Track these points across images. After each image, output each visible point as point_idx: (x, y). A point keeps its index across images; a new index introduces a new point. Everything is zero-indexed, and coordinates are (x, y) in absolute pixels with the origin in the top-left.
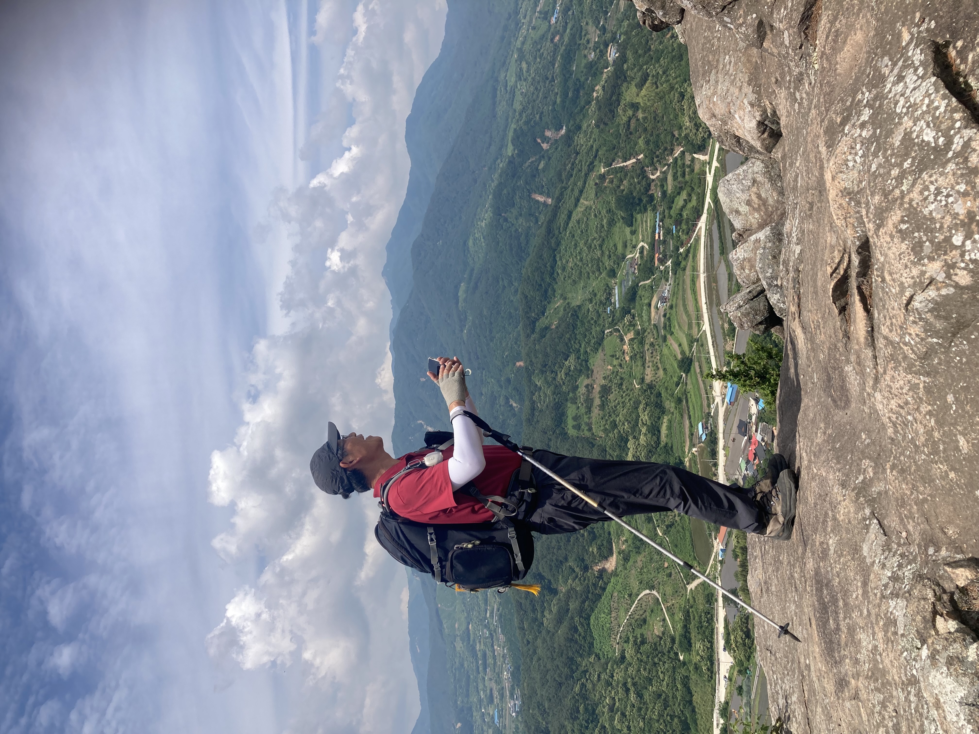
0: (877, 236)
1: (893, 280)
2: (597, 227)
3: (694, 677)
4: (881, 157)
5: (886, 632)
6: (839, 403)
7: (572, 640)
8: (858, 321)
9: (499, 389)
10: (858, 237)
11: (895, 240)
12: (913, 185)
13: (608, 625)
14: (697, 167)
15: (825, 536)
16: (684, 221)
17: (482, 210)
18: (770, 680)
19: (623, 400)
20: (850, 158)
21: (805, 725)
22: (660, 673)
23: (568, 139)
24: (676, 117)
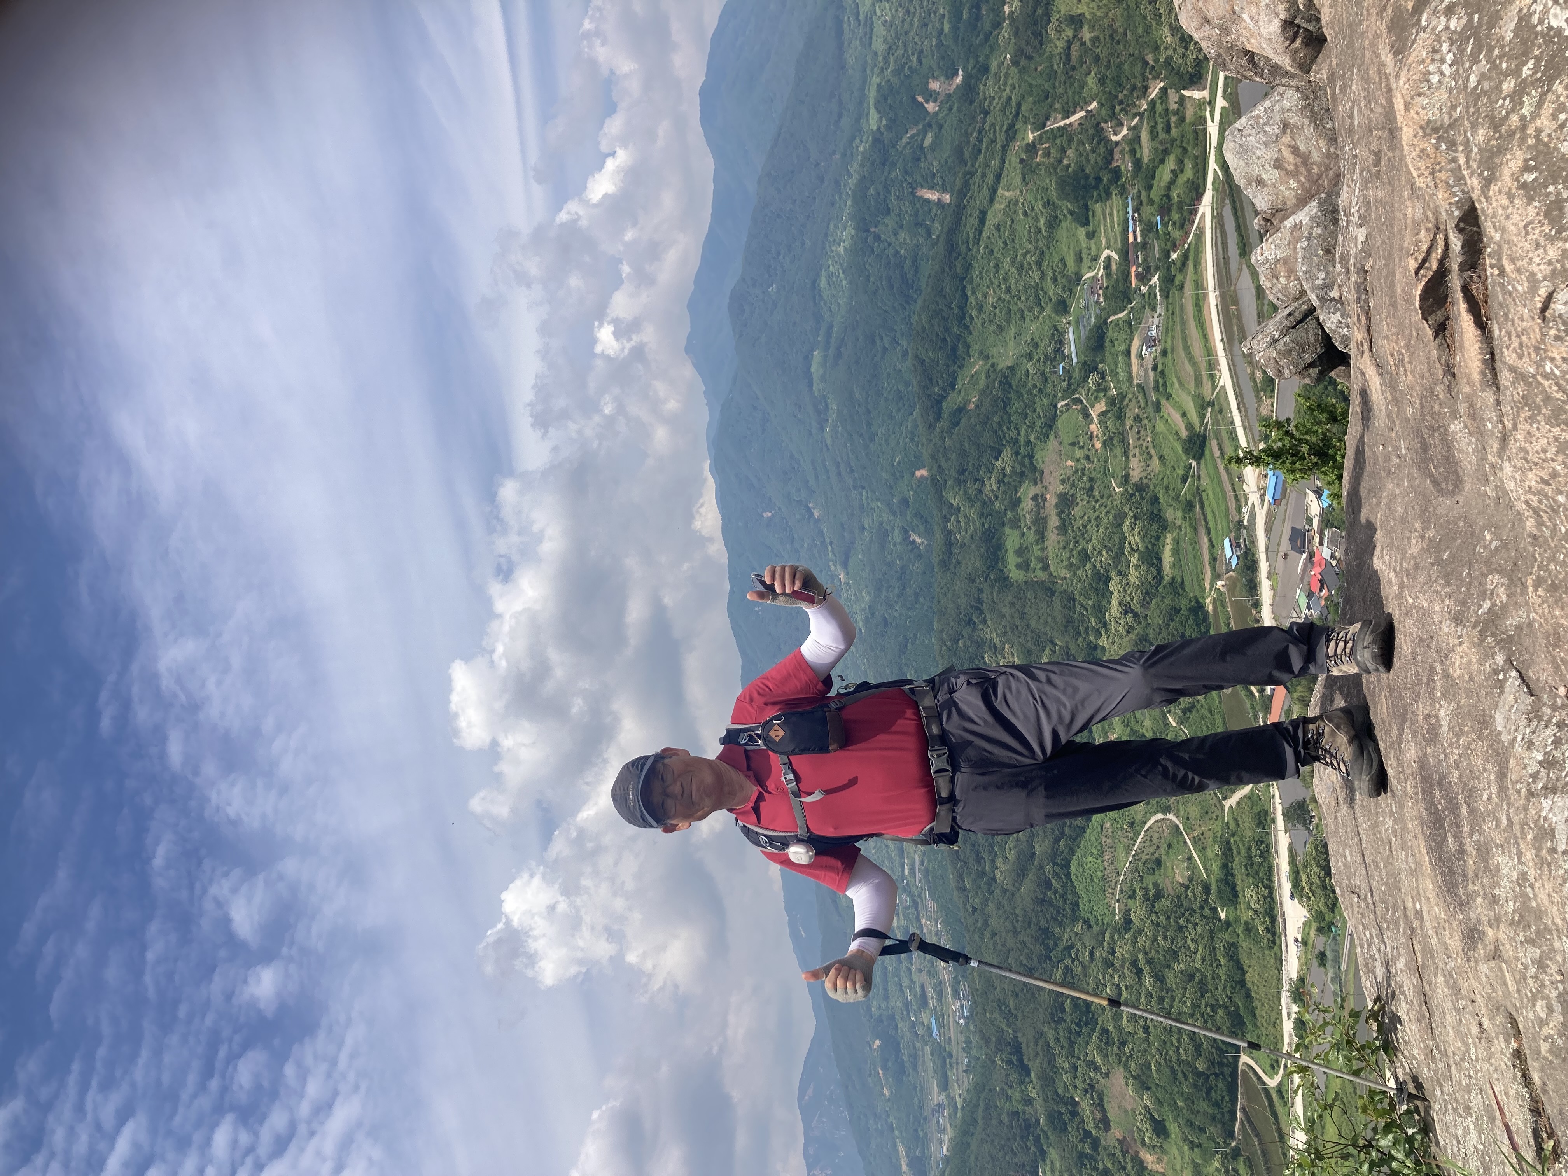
0: (1487, 198)
1: (1518, 270)
2: (1029, 232)
3: (1245, 943)
4: (1484, 62)
5: (1538, 849)
6: (1444, 485)
7: (1043, 901)
8: (1467, 345)
9: (891, 518)
10: (1457, 202)
11: (1516, 201)
12: (1540, 105)
13: (1099, 874)
14: (1189, 113)
15: (1432, 705)
16: (1175, 207)
17: (836, 226)
18: (1360, 939)
19: (1097, 513)
20: (1432, 68)
21: (1420, 1005)
22: (1189, 942)
23: (969, 90)
24: (1148, 30)
